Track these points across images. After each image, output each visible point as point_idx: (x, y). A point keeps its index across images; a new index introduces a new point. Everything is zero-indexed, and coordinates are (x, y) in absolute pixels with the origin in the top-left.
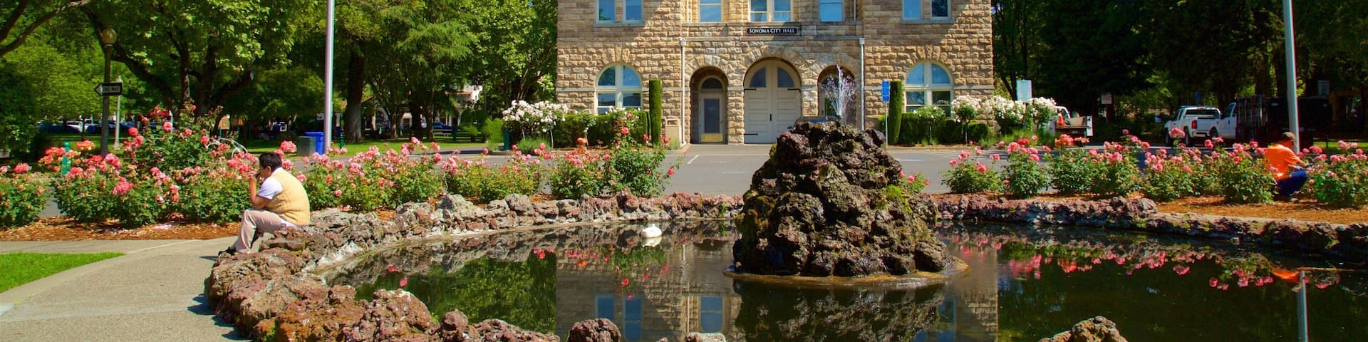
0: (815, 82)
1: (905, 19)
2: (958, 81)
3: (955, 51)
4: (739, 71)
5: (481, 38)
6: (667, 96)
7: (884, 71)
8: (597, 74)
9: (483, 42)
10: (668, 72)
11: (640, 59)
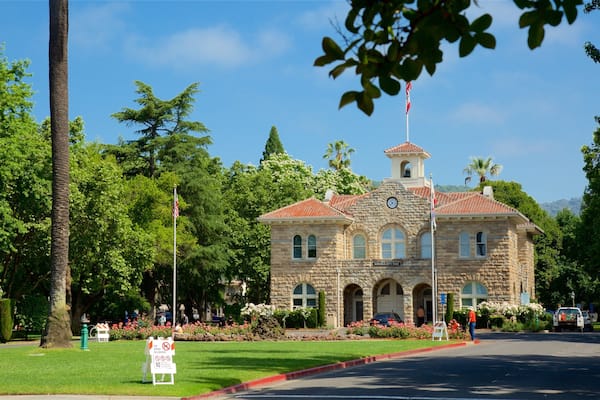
0: (411, 293)
1: (461, 257)
2: (491, 292)
3: (489, 276)
4: (369, 287)
5: (237, 254)
6: (329, 300)
7: (448, 286)
8: (292, 288)
9: (239, 257)
10: (330, 287)
11: (315, 280)
